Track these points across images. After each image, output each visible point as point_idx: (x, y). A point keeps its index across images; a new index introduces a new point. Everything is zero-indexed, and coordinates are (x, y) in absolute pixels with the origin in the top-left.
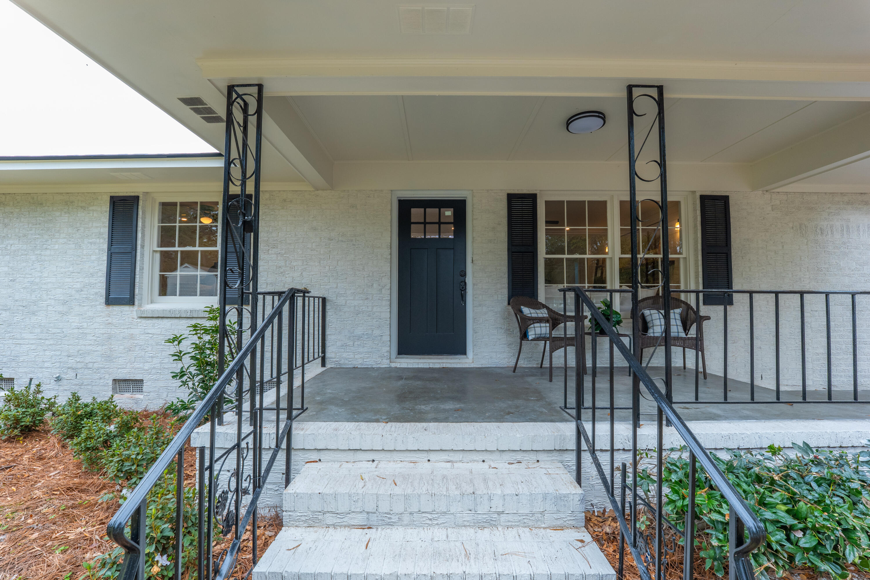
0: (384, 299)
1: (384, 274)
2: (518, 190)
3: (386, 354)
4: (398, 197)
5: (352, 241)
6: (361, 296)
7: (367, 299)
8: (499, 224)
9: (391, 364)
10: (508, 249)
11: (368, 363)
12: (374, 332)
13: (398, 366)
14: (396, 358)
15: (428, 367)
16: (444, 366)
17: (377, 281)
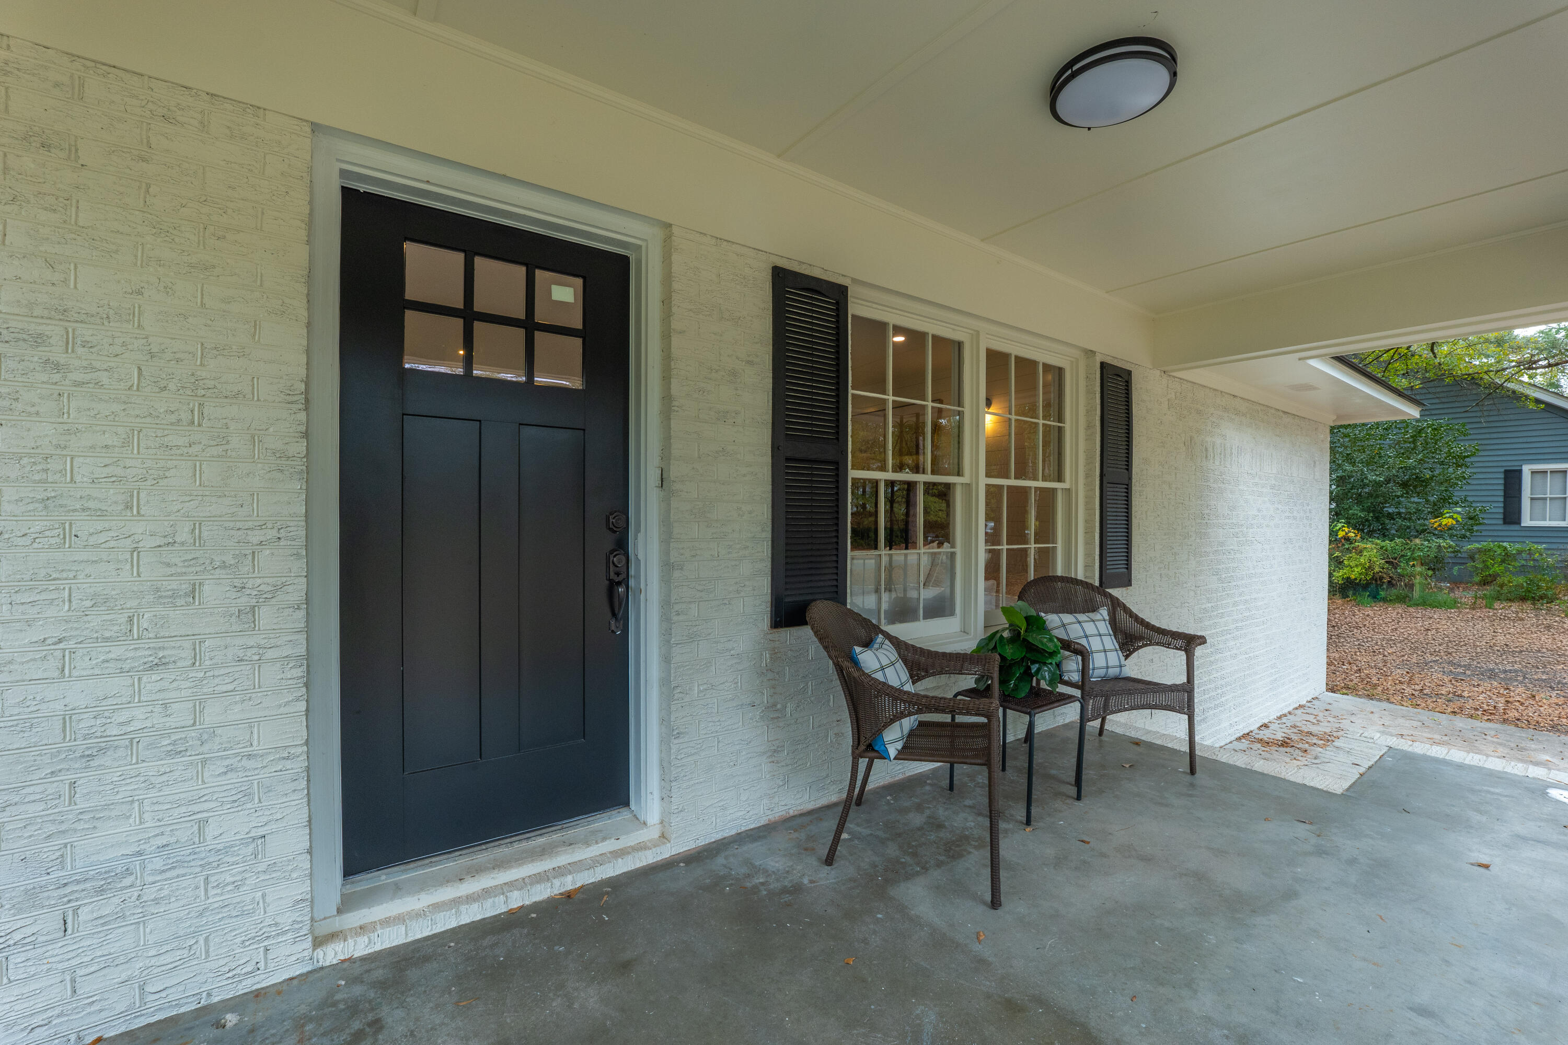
0: (270, 654)
1: (272, 534)
2: (801, 263)
3: (286, 920)
4: (344, 173)
5: (39, 340)
6: (116, 652)
7: (159, 665)
8: (750, 363)
9: (319, 953)
10: (775, 448)
11: (174, 994)
12: (211, 831)
13: (359, 947)
14: (346, 905)
15: (503, 909)
16: (570, 883)
17: (224, 566)
